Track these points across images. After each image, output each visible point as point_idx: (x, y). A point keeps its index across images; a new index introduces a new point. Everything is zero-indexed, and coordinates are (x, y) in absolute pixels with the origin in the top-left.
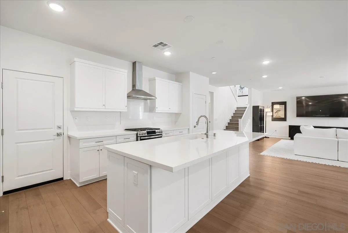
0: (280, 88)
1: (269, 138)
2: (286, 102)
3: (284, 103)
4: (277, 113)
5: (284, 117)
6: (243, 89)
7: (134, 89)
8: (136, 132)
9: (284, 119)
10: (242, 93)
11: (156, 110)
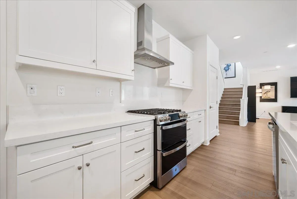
0: (278, 67)
1: (259, 119)
2: (276, 83)
3: (275, 84)
4: (266, 94)
5: (274, 98)
6: (228, 71)
7: (140, 47)
8: (153, 117)
9: (275, 100)
10: (226, 75)
11: (170, 82)
